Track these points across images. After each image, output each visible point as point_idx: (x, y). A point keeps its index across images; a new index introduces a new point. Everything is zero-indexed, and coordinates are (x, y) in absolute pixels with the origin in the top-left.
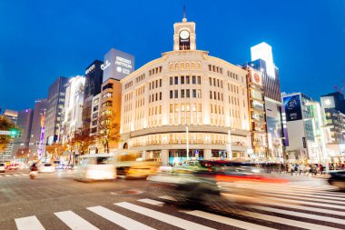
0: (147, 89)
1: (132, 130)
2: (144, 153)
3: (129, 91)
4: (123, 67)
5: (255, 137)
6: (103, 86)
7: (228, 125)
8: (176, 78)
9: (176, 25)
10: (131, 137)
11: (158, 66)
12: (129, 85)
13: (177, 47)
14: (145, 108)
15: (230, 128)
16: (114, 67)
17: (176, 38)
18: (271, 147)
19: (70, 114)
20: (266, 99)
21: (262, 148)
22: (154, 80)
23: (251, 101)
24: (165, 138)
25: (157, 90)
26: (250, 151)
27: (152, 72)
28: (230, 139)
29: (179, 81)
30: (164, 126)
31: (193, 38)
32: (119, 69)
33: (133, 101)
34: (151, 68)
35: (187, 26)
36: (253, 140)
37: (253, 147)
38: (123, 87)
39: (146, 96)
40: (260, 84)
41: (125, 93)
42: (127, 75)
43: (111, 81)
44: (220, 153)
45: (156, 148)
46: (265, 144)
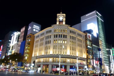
0: (45, 39)
1: (38, 55)
2: (42, 66)
3: (38, 39)
4: (36, 29)
5: (89, 61)
6: (27, 36)
7: (77, 56)
8: (57, 35)
9: (58, 15)
10: (37, 59)
11: (50, 30)
12: (38, 36)
13: (58, 23)
14: (43, 47)
16: (32, 29)
17: (58, 19)
18: (95, 66)
20: (93, 45)
21: (91, 66)
22: (48, 35)
23: (87, 46)
24: (51, 60)
25: (49, 40)
26: (86, 67)
27: (47, 32)
28: (78, 61)
29: (58, 36)
30: (50, 55)
31: (64, 20)
32: (34, 30)
33: (39, 43)
35: (62, 15)
36: (87, 62)
37: (88, 65)
38: (35, 37)
39: (44, 41)
40: (91, 39)
41: (36, 40)
42: (38, 32)
43: (31, 35)
44: (74, 67)
45: (47, 64)
46: (92, 64)
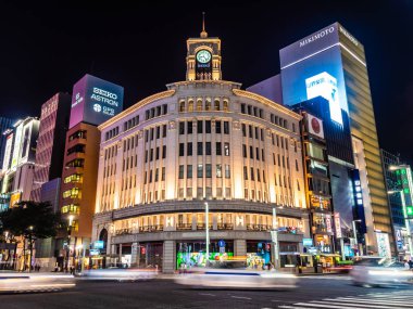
0: (141, 140)
1: (116, 207)
2: (135, 247)
3: (113, 143)
4: (103, 104)
5: (316, 219)
6: (68, 134)
7: (273, 200)
8: (190, 124)
9: (190, 41)
10: (114, 220)
11: (160, 103)
12: (113, 132)
13: (191, 76)
14: (138, 172)
15: (275, 205)
16: (89, 103)
17: (190, 62)
18: (339, 235)
19: (11, 180)
20: (331, 158)
21: (326, 237)
22: (154, 125)
23: (308, 163)
24: (170, 221)
25: (160, 143)
26: (307, 242)
27: (151, 114)
28: (275, 222)
29: (195, 129)
30: (167, 202)
31: (217, 62)
32: (97, 108)
33: (119, 160)
34: (149, 107)
35: (206, 44)
36: (311, 224)
37: (312, 236)
38: (103, 137)
39: (140, 151)
40: (321, 134)
41: (105, 146)
42: (110, 117)
43: (83, 127)
44: (260, 245)
45: (155, 237)
46: (330, 230)
